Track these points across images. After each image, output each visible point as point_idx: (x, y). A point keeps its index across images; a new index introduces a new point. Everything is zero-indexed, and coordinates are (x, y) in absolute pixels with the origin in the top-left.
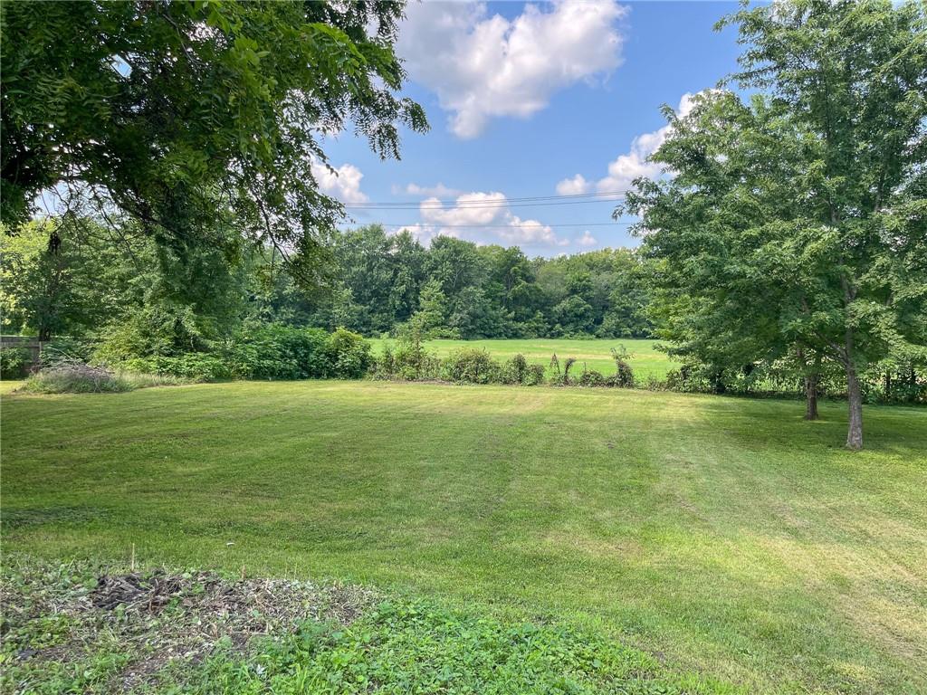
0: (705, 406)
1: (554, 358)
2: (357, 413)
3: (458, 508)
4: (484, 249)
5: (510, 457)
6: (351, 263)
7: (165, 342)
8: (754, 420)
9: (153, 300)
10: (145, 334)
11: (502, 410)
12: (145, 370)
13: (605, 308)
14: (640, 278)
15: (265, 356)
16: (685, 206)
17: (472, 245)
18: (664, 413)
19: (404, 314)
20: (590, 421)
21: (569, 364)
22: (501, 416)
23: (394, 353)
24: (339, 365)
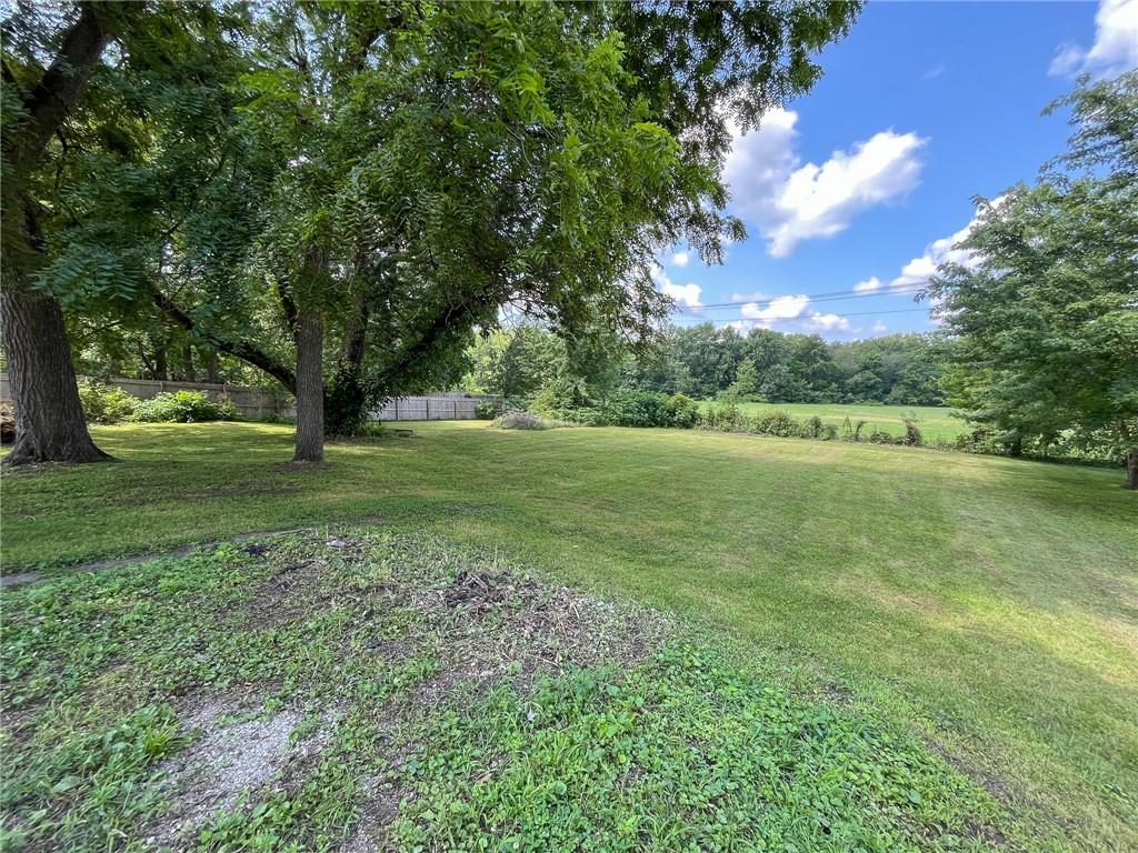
0: (1000, 467)
1: (847, 420)
2: (685, 453)
3: (756, 540)
4: (790, 337)
5: (804, 499)
6: (690, 349)
7: (568, 400)
8: (1058, 485)
9: (563, 375)
10: (558, 395)
11: (799, 459)
12: (556, 417)
13: (894, 381)
14: (939, 354)
15: (628, 411)
16: (996, 286)
17: (780, 334)
18: (955, 471)
19: (724, 385)
20: (880, 473)
21: (860, 425)
22: (798, 464)
23: (716, 412)
24: (676, 419)
